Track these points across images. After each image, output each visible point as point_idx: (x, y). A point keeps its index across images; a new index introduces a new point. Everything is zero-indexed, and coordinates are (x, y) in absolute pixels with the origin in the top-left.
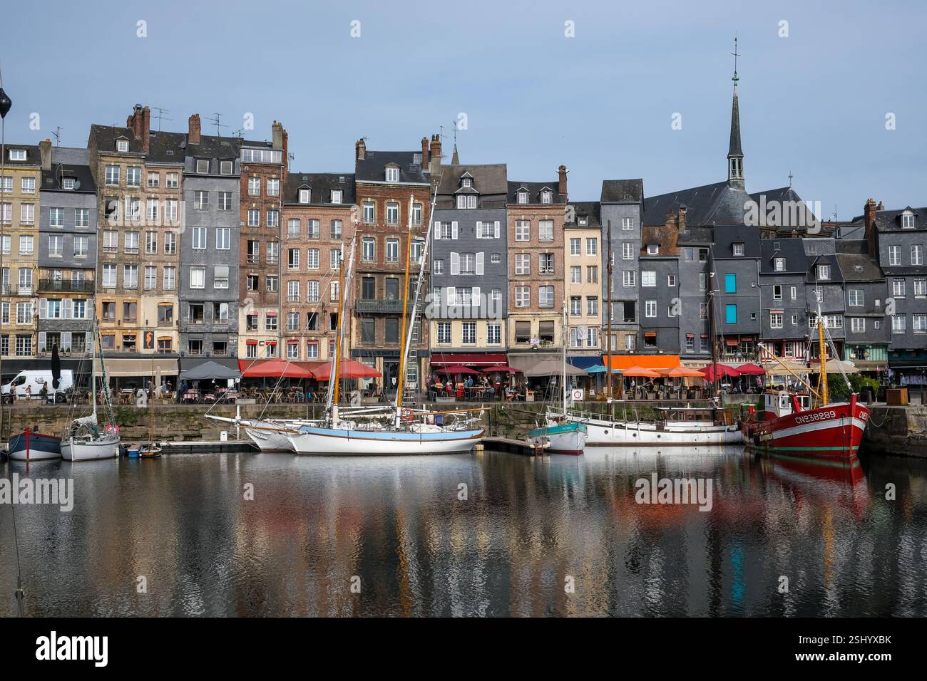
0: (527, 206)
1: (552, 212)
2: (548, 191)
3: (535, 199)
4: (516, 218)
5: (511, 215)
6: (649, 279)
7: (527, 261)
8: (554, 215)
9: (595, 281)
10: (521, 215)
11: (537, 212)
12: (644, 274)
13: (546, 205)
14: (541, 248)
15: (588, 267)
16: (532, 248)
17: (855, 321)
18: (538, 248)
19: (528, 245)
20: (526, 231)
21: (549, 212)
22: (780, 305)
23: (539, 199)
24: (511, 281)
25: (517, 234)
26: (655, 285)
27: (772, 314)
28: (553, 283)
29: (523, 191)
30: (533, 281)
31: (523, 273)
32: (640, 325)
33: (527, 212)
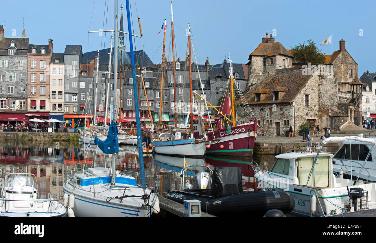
0: (35, 54)
1: (45, 57)
2: (44, 49)
3: (38, 52)
4: (31, 59)
5: (29, 58)
6: (82, 85)
7: (35, 76)
8: (46, 58)
9: (61, 85)
10: (33, 58)
11: (39, 57)
12: (80, 83)
13: (43, 54)
14: (41, 71)
15: (59, 79)
16: (37, 71)
17: (158, 104)
18: (40, 71)
19: (36, 70)
20: (35, 64)
21: (44, 57)
22: (131, 96)
23: (40, 52)
24: (29, 84)
25: (31, 65)
26: (84, 87)
27: (128, 100)
28: (45, 85)
29: (34, 48)
30: (38, 84)
31: (34, 81)
32: (79, 103)
33: (36, 57)
